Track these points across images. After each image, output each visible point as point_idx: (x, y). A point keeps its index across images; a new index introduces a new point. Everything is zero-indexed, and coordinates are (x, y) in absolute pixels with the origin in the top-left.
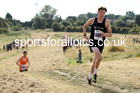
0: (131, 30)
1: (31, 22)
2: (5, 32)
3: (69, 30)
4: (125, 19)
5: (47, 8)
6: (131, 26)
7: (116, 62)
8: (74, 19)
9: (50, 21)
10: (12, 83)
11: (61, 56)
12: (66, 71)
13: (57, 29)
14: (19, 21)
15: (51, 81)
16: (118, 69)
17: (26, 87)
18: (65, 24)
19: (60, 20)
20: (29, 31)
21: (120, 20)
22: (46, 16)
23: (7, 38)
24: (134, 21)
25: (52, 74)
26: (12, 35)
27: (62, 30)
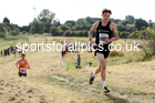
0: (131, 35)
1: (29, 27)
2: (3, 36)
3: (68, 35)
4: (125, 23)
5: (46, 12)
6: (131, 31)
7: (116, 67)
8: (73, 23)
9: (49, 26)
10: (9, 89)
11: (59, 61)
12: (65, 77)
13: (55, 34)
14: (16, 26)
15: (50, 86)
16: (117, 74)
17: (24, 92)
18: (64, 28)
19: (59, 24)
20: (27, 35)
21: (120, 24)
22: (44, 20)
23: (5, 42)
24: (133, 25)
25: (50, 79)
26: (10, 40)
27: (61, 35)
